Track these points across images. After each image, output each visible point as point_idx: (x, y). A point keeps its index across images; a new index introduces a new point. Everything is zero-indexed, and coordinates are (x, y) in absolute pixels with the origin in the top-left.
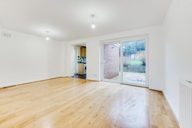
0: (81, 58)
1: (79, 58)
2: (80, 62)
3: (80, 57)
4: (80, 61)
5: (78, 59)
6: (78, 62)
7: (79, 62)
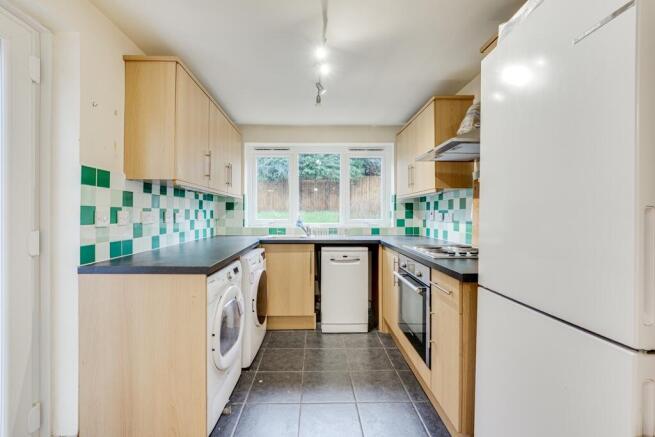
0: (128, 199)
1: (104, 199)
2: (122, 261)
3: (119, 183)
4: (121, 233)
5: (88, 215)
6: (87, 253)
7: (103, 255)
